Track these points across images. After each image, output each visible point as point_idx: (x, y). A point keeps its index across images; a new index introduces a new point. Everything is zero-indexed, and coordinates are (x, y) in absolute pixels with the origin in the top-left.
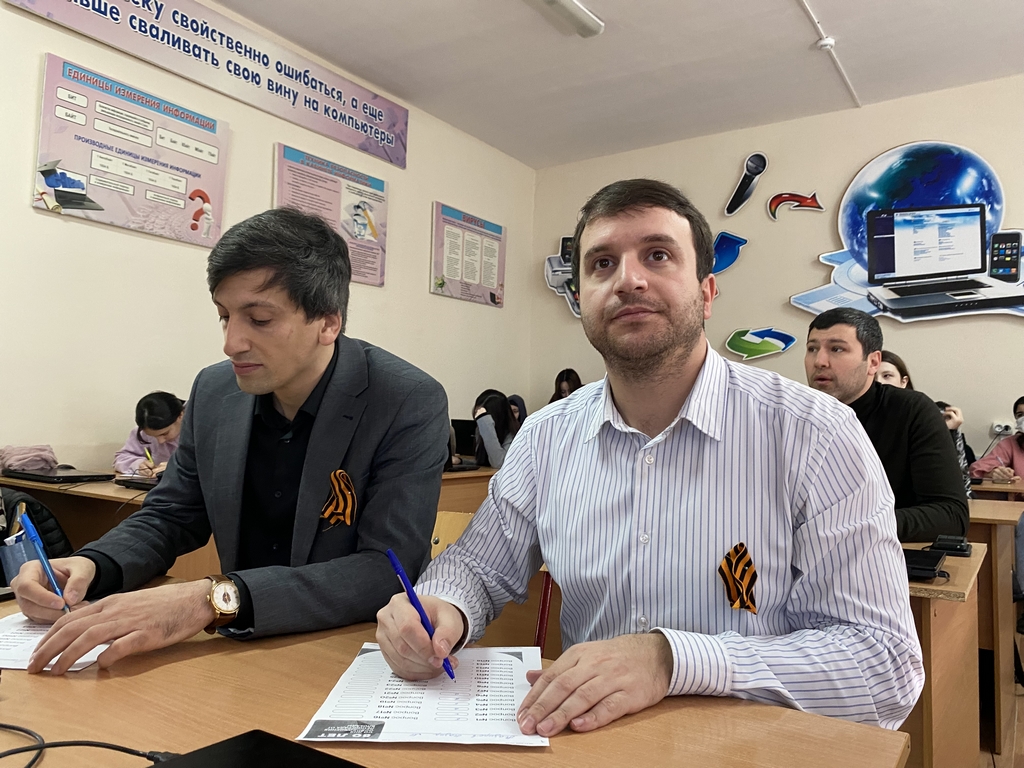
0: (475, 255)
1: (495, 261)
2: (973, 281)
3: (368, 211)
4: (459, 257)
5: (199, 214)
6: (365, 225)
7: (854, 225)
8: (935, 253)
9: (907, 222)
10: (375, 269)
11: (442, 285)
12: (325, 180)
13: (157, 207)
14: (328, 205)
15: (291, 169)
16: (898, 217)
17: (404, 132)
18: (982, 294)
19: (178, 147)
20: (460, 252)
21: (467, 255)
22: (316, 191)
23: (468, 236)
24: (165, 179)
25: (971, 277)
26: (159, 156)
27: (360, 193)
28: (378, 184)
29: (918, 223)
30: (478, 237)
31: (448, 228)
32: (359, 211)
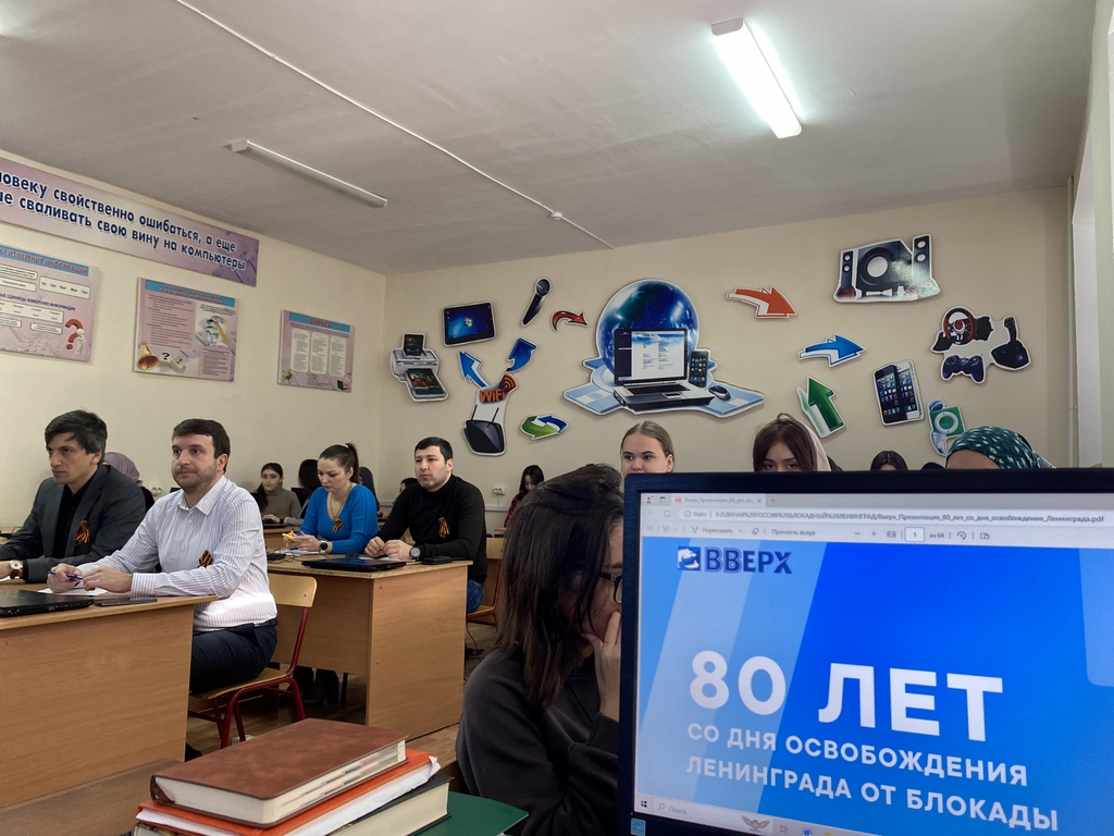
0: (322, 350)
1: (343, 354)
2: (679, 385)
3: (220, 324)
4: (307, 353)
5: (73, 338)
6: (217, 335)
7: (606, 339)
8: (656, 363)
9: (640, 339)
10: (226, 368)
11: (289, 377)
12: (181, 303)
13: (39, 335)
14: (184, 322)
15: (152, 297)
16: (634, 335)
17: (255, 258)
18: (685, 395)
19: (57, 289)
20: (307, 349)
21: (313, 351)
22: (174, 312)
23: (315, 336)
24: (46, 314)
25: (678, 382)
26: (41, 298)
27: (213, 310)
28: (230, 302)
29: (646, 340)
30: (325, 336)
31: (295, 330)
32: (212, 324)
